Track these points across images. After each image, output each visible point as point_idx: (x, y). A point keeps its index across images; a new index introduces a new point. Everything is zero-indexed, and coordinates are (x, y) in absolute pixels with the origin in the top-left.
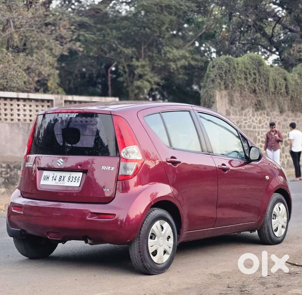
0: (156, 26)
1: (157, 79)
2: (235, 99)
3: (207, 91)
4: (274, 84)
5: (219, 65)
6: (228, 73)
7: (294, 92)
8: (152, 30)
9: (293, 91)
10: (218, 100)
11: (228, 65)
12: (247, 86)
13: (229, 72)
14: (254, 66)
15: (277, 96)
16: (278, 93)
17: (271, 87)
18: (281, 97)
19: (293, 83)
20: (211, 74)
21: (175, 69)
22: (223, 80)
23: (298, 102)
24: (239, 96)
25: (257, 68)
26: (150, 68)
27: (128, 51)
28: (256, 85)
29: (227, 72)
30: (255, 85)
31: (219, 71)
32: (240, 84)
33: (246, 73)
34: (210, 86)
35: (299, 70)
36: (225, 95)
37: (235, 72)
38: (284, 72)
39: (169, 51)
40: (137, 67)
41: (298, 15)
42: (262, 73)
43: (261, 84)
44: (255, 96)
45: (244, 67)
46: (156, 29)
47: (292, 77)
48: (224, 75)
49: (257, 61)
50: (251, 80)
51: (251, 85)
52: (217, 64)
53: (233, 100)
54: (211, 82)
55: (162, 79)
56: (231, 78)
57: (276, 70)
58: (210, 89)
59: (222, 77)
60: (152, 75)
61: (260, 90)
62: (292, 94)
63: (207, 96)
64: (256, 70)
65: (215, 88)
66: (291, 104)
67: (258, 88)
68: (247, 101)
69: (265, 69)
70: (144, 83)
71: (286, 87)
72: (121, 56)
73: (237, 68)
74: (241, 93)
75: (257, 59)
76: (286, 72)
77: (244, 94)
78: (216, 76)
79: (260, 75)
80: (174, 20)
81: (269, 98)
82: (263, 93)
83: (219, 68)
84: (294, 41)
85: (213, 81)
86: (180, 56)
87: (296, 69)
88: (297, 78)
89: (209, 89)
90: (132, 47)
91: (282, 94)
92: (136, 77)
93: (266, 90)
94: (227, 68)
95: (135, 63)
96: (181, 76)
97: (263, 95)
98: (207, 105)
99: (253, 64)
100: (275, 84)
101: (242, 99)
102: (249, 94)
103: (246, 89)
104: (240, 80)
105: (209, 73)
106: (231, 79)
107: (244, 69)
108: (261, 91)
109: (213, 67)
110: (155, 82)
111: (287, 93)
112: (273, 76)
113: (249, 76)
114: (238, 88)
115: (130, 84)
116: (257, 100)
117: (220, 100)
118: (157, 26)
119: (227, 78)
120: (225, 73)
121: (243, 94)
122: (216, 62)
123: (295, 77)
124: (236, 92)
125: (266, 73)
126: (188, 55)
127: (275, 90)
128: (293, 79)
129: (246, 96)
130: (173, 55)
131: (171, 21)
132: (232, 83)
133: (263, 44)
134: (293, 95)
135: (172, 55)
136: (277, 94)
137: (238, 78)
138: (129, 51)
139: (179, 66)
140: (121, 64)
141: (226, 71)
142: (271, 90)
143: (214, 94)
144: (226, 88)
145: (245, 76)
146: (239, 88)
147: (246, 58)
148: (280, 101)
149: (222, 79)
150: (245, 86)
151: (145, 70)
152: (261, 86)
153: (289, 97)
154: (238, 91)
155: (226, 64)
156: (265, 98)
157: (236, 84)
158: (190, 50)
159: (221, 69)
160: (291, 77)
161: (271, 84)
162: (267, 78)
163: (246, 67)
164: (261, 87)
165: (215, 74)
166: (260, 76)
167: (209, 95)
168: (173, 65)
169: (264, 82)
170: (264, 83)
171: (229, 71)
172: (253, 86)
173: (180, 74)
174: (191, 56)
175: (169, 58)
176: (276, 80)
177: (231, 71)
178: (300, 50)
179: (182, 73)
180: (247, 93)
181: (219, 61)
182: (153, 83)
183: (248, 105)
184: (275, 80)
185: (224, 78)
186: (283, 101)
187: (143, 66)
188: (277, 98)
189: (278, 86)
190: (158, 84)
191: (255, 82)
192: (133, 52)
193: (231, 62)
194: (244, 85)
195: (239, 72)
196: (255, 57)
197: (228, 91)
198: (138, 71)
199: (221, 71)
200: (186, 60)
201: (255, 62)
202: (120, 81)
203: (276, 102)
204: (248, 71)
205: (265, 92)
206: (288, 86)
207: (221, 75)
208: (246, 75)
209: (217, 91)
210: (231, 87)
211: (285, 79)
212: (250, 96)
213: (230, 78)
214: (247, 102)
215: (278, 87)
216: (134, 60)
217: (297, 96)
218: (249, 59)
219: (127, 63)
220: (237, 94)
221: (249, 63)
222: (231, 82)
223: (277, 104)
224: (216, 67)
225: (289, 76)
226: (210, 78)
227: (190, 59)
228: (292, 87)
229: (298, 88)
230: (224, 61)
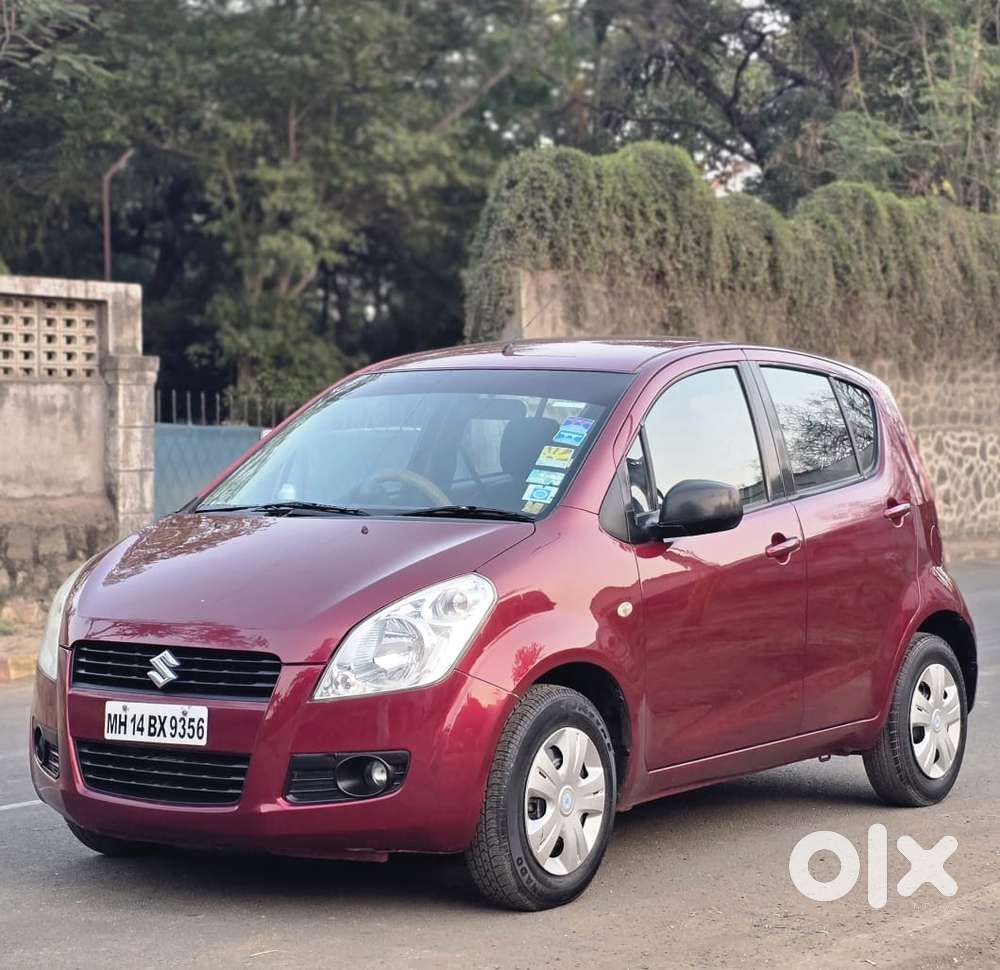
0: (337, 49)
1: (338, 231)
2: (590, 304)
3: (486, 273)
4: (728, 255)
5: (533, 180)
6: (565, 209)
7: (801, 283)
8: (324, 63)
9: (795, 280)
10: (528, 304)
11: (564, 181)
12: (633, 259)
13: (568, 207)
14: (660, 189)
15: (741, 295)
16: (744, 287)
17: (718, 265)
18: (754, 299)
19: (799, 252)
20: (502, 209)
21: (404, 197)
22: (547, 234)
23: (812, 320)
24: (606, 294)
25: (668, 196)
26: (316, 191)
27: (240, 132)
28: (664, 254)
29: (563, 204)
30: (661, 256)
31: (531, 201)
32: (609, 248)
33: (631, 211)
34: (498, 252)
35: (818, 209)
36: (553, 286)
37: (590, 205)
38: (767, 212)
39: (383, 136)
40: (273, 186)
41: (822, 26)
42: (688, 214)
43: (685, 251)
44: (663, 296)
45: (624, 188)
46: (337, 58)
47: (795, 230)
48: (549, 214)
49: (671, 170)
50: (646, 235)
51: (648, 253)
52: (524, 174)
53: (581, 308)
54: (501, 240)
55: (356, 233)
56: (575, 225)
57: (739, 204)
58: (499, 265)
59: (541, 223)
60: (324, 216)
61: (679, 275)
62: (791, 291)
63: (488, 291)
64: (666, 201)
65: (515, 262)
66: (791, 326)
67: (673, 265)
68: (632, 311)
69: (698, 198)
70: (292, 243)
71: (773, 266)
72: (216, 146)
73: (596, 193)
74: (611, 283)
75: (670, 160)
76: (773, 213)
77: (623, 284)
78: (520, 218)
79: (680, 219)
80: (403, 30)
81: (712, 302)
82: (689, 282)
83: (533, 188)
84: (808, 114)
85: (509, 235)
86: (422, 153)
87: (809, 203)
88: (810, 235)
89: (495, 262)
90: (255, 117)
91: (758, 290)
92: (268, 221)
93: (702, 275)
94: (560, 190)
95: (263, 172)
96: (423, 224)
97: (690, 293)
98: (488, 320)
99: (654, 180)
100: (732, 252)
101: (614, 305)
102: (640, 287)
103: (630, 270)
104: (608, 234)
105: (496, 205)
106: (574, 231)
107: (622, 197)
108: (682, 278)
109: (512, 184)
110: (332, 241)
111: (776, 285)
112: (727, 225)
113: (638, 222)
114: (600, 263)
115: (246, 244)
116: (670, 308)
117: (534, 303)
118: (343, 48)
119: (562, 225)
120: (552, 207)
121: (620, 287)
122: (521, 167)
123: (805, 231)
124: (594, 278)
125: (700, 213)
126: (446, 150)
127: (732, 276)
128: (797, 238)
129: (628, 295)
130: (397, 149)
131: (391, 31)
132: (580, 243)
133: (710, 126)
134: (795, 295)
135: (391, 148)
136: (738, 288)
137: (601, 230)
138: (243, 131)
139: (415, 187)
140: (213, 177)
141: (556, 202)
142: (717, 274)
143: (512, 283)
144: (557, 262)
145: (624, 220)
146: (604, 263)
147: (630, 158)
148: (749, 313)
149: (541, 229)
150: (626, 258)
151: (298, 199)
152: (683, 257)
153: (783, 301)
154: (599, 274)
155: (555, 175)
156: (696, 304)
157: (593, 249)
158: (456, 136)
159: (539, 193)
160: (790, 232)
161: (720, 254)
162: (705, 231)
163: (628, 190)
164: (684, 264)
165: (518, 212)
166: (680, 224)
167: (494, 287)
168: (394, 185)
169: (694, 245)
170: (693, 249)
171: (569, 201)
172: (654, 260)
173: (420, 216)
174: (461, 157)
175: (380, 160)
176: (736, 239)
177: (576, 201)
178: (826, 142)
179: (426, 212)
180: (632, 283)
181: (531, 165)
182: (326, 243)
183: (635, 325)
184: (732, 240)
185: (549, 226)
186: (760, 315)
187: (292, 185)
188: (741, 303)
189: (743, 261)
190: (343, 248)
191: (662, 243)
192: (258, 133)
193: (576, 171)
194: (623, 255)
195: (604, 206)
196: (664, 157)
197: (566, 273)
198: (274, 202)
199: (540, 200)
200: (440, 167)
201: (663, 173)
202: (211, 235)
203: (736, 318)
204: (636, 204)
205: (695, 280)
206: (778, 264)
207: (538, 215)
208: (630, 218)
209: (521, 272)
210: (576, 260)
211: (769, 239)
212: (644, 293)
213: (571, 227)
214: (631, 314)
215: (745, 265)
216: (261, 161)
217: (811, 299)
218: (641, 160)
219: (237, 173)
220: (598, 286)
221: (640, 175)
222: (575, 242)
223: (741, 324)
224: (521, 185)
225: (783, 227)
226: (498, 225)
227: (455, 166)
228: (794, 267)
229: (814, 272)
230: (552, 165)
